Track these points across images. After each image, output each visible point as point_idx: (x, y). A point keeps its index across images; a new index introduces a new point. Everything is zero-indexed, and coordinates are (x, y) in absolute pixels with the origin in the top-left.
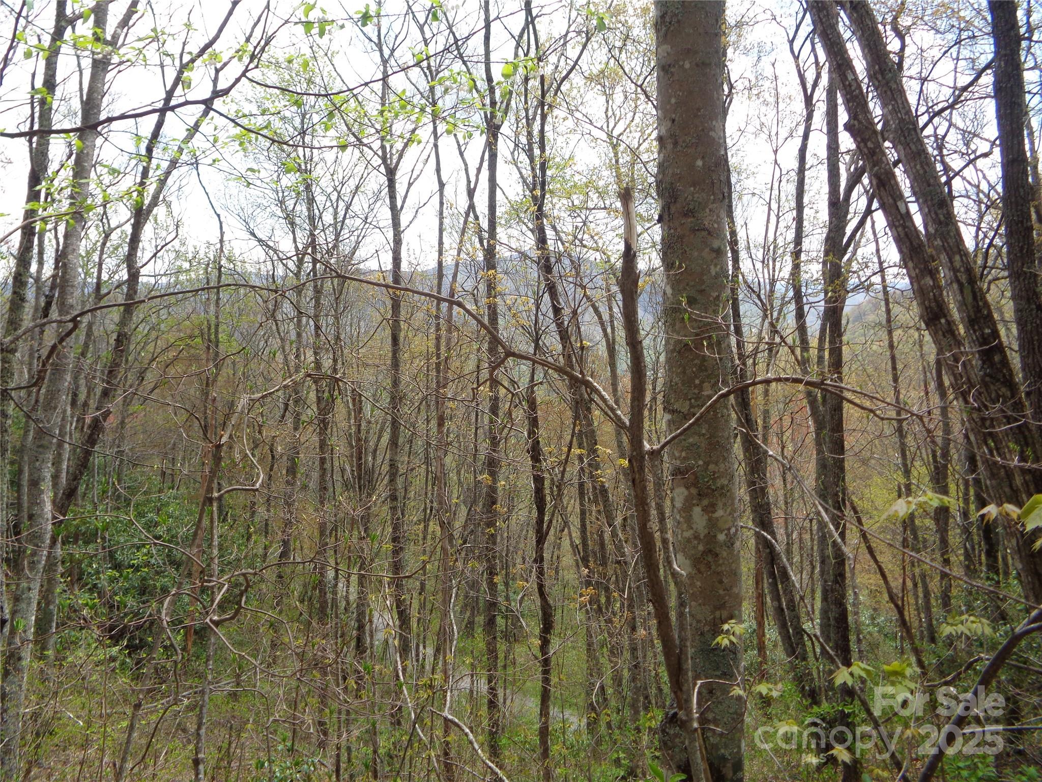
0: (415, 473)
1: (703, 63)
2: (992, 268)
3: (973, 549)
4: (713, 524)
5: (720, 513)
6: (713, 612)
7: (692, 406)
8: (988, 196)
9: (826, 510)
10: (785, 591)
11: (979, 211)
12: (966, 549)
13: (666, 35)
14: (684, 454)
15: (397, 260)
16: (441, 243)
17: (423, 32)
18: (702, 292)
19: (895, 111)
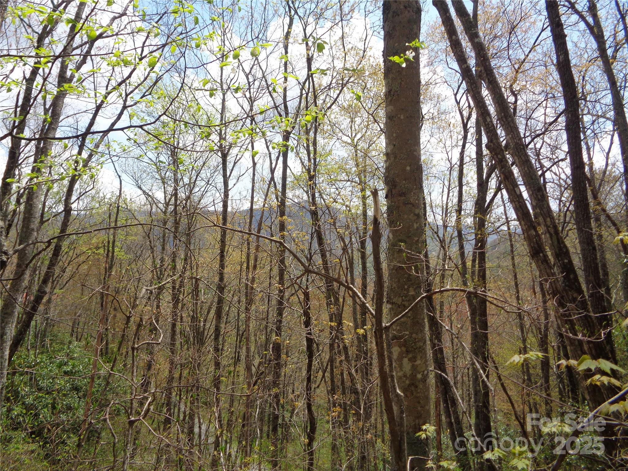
0: (228, 334)
1: (411, 116)
2: (569, 223)
3: (565, 389)
4: (414, 368)
5: (418, 362)
6: (414, 421)
7: (403, 301)
8: (565, 182)
9: (478, 362)
10: (453, 412)
11: (561, 191)
12: (560, 388)
13: (391, 101)
14: (398, 328)
15: (225, 206)
16: (252, 197)
17: (248, 79)
18: (409, 237)
19: (513, 138)
